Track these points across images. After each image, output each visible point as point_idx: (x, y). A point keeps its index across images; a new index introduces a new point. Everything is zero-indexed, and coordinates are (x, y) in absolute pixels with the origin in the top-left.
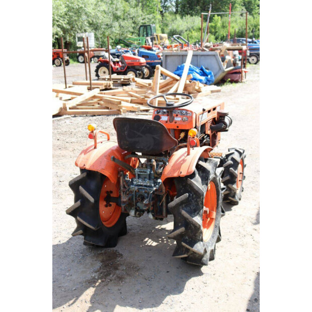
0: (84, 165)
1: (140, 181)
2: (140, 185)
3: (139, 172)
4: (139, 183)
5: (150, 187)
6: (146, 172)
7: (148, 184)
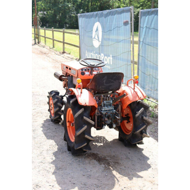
0: (86, 103)
1: (106, 108)
2: (107, 110)
3: (107, 103)
4: (106, 110)
5: (112, 110)
6: (109, 102)
7: (111, 109)
